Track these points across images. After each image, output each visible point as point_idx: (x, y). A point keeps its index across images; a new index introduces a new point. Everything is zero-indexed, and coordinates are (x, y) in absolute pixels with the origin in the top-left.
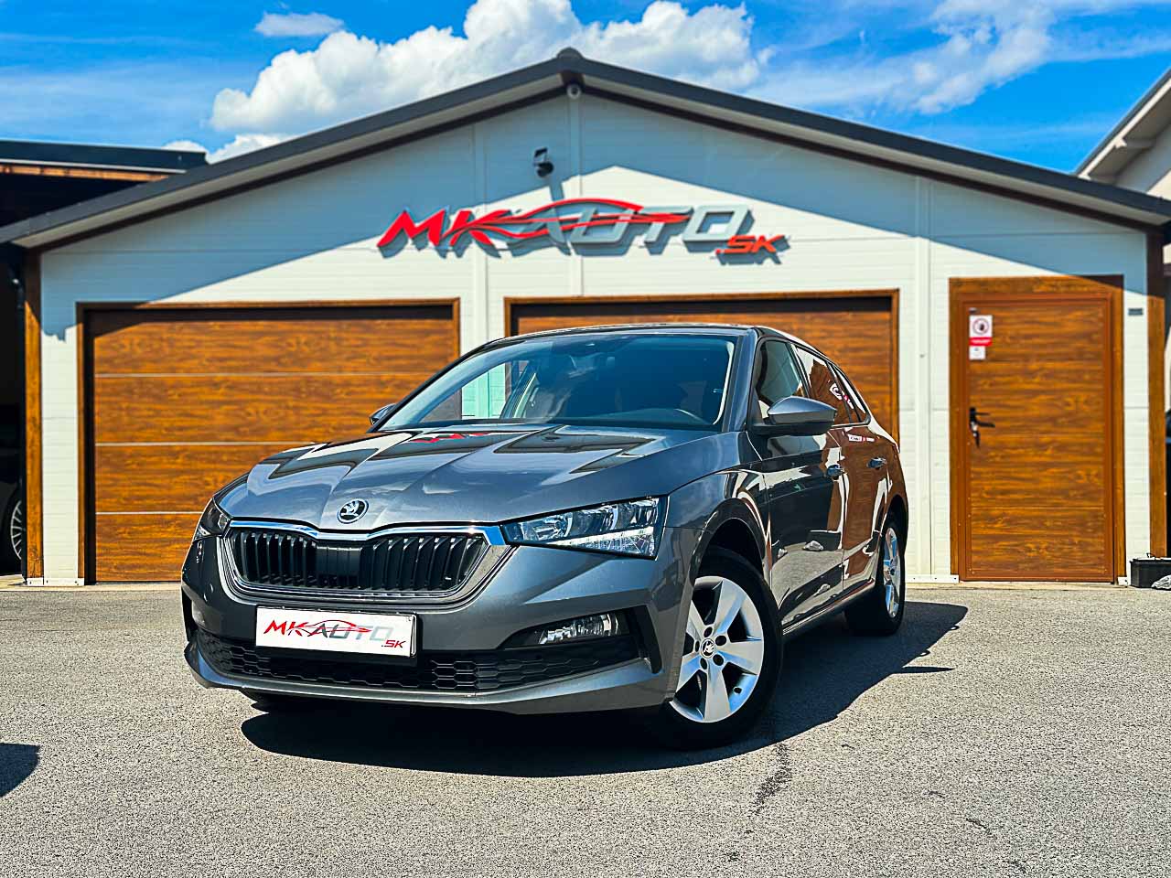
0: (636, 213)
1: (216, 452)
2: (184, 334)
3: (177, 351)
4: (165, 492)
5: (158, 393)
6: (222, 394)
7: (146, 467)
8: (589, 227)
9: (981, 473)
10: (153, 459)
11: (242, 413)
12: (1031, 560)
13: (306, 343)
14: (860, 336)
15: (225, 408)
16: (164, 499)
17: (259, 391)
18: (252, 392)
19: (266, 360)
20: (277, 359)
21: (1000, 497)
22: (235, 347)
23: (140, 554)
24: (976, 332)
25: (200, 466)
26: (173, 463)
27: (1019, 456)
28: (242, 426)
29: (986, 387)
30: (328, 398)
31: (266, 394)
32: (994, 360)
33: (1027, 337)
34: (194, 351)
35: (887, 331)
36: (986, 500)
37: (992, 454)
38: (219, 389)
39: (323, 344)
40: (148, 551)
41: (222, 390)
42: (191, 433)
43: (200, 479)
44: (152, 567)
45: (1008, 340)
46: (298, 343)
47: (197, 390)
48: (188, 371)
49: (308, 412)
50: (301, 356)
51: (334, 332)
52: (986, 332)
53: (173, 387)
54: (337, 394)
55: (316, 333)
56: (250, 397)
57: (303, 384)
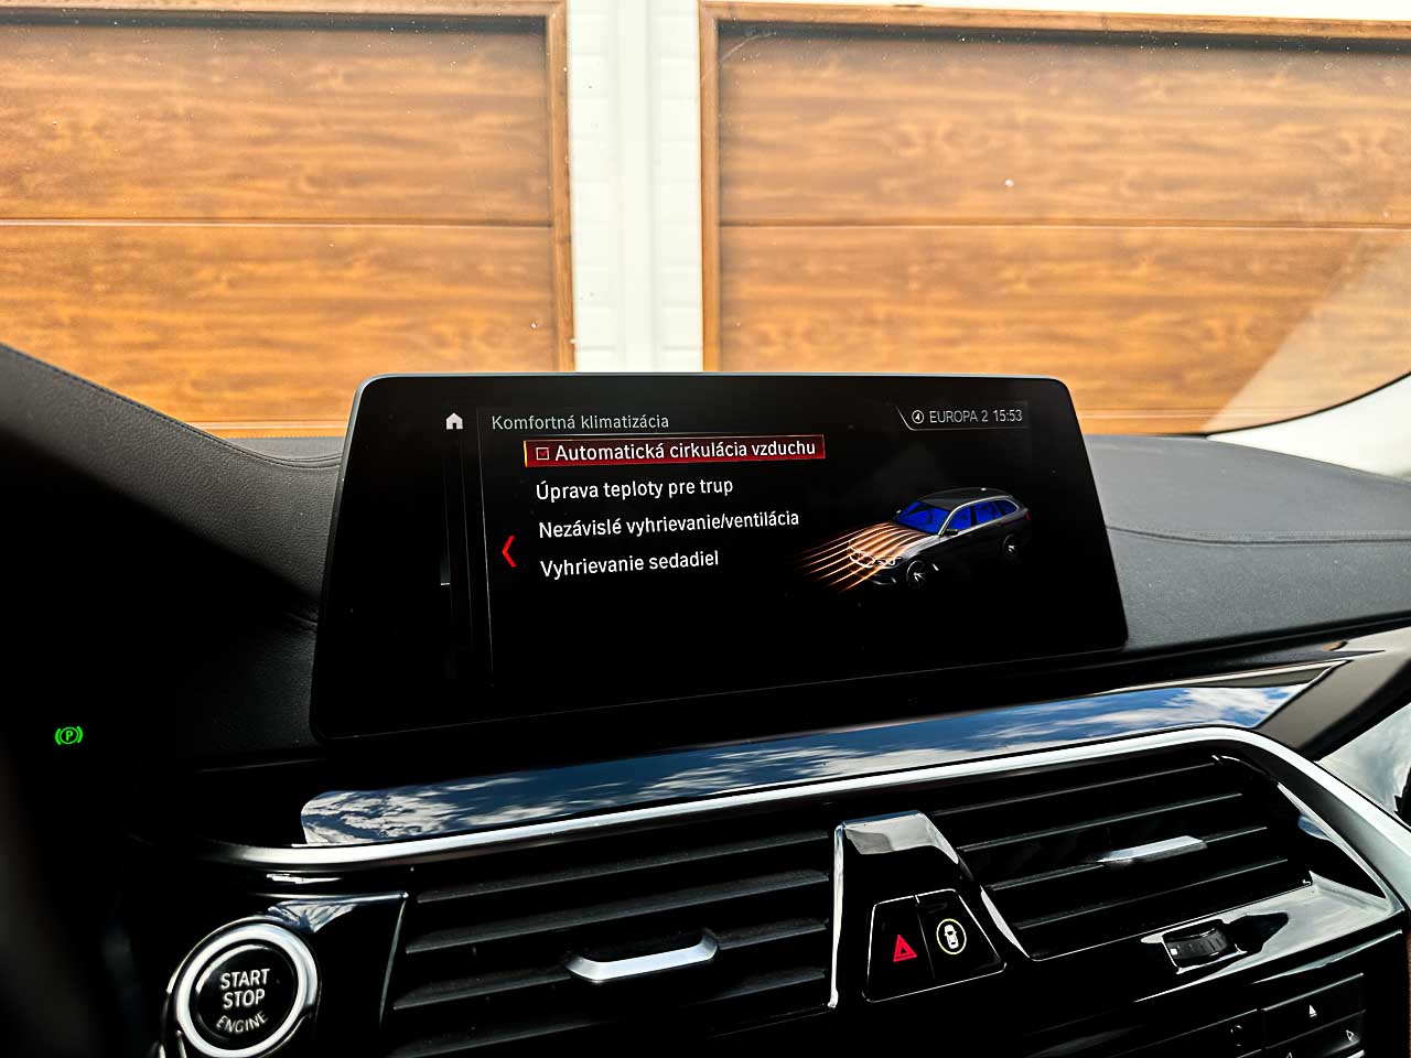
13: (99, 129)
30: (176, 296)
39: (153, 131)
46: (75, 127)
49: (113, 338)
50: (85, 167)
51: (185, 94)
54: (203, 284)
55: (128, 95)
57: (95, 253)
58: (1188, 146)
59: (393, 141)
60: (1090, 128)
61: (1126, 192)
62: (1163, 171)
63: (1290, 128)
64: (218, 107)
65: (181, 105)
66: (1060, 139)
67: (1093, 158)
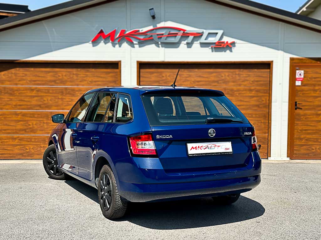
0: (184, 32)
1: (33, 114)
2: (20, 71)
3: (18, 77)
4: (14, 128)
5: (11, 92)
6: (35, 93)
7: (7, 119)
8: (167, 37)
9: (298, 124)
10: (10, 116)
11: (42, 100)
12: (313, 153)
13: (65, 76)
14: (259, 76)
15: (36, 98)
16: (13, 130)
17: (48, 92)
18: (46, 93)
19: (51, 81)
20: (55, 81)
21: (304, 132)
22: (39, 76)
23: (5, 150)
24: (298, 76)
25: (27, 119)
26: (17, 118)
27: (311, 118)
28: (42, 105)
29: (301, 95)
31: (51, 93)
32: (304, 86)
33: (315, 78)
34: (24, 78)
35: (269, 75)
36: (300, 133)
37: (302, 117)
38: (33, 91)
39: (71, 76)
40: (8, 149)
41: (34, 92)
42: (23, 107)
43: (27, 123)
44: (10, 154)
45: (308, 79)
46: (62, 75)
47: (25, 91)
48: (22, 85)
50: (63, 80)
51: (76, 72)
52: (301, 76)
53: (17, 90)
54: (76, 94)
55: (69, 72)
56: (45, 94)
57: (64, 90)
58: (200, 77)
59: (100, 77)
60: (188, 75)
61: (192, 83)
62: (197, 80)
63: (214, 74)
64: (79, 73)
65: (75, 73)
66: (183, 76)
67: (188, 78)
